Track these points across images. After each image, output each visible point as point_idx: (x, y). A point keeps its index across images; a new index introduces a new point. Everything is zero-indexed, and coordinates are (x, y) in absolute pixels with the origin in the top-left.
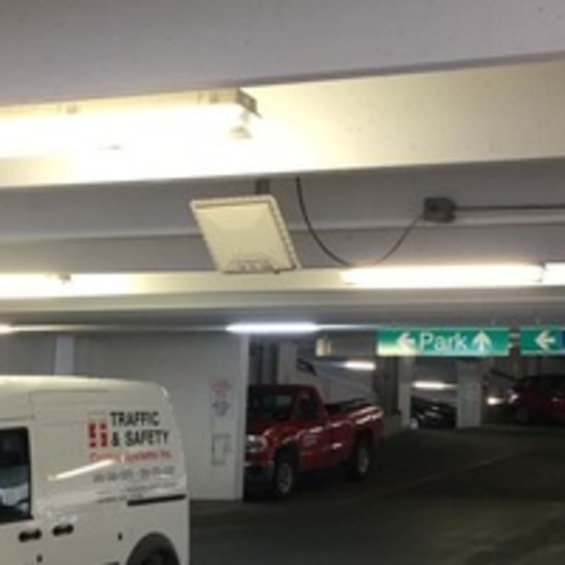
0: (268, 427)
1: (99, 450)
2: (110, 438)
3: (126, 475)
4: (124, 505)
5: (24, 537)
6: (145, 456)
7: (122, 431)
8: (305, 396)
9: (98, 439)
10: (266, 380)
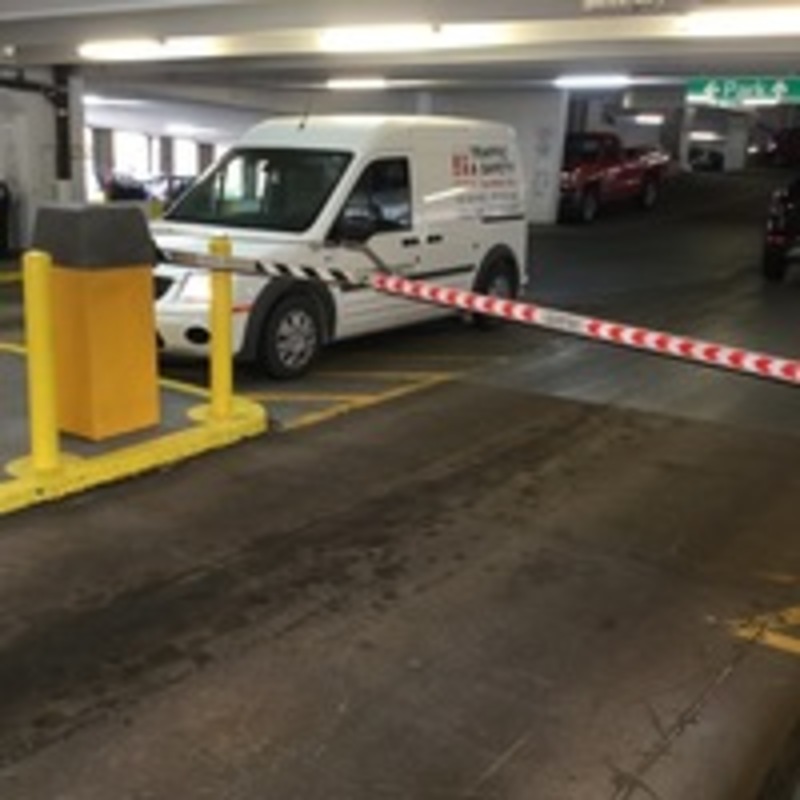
0: (578, 165)
1: (462, 178)
2: (470, 168)
3: (481, 198)
4: (478, 222)
5: (407, 243)
6: (496, 183)
7: (478, 163)
8: (609, 142)
9: (461, 169)
10: (577, 129)
